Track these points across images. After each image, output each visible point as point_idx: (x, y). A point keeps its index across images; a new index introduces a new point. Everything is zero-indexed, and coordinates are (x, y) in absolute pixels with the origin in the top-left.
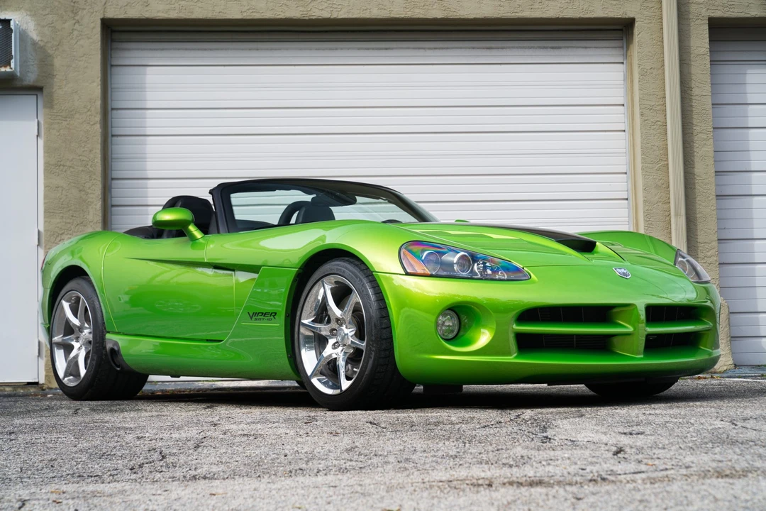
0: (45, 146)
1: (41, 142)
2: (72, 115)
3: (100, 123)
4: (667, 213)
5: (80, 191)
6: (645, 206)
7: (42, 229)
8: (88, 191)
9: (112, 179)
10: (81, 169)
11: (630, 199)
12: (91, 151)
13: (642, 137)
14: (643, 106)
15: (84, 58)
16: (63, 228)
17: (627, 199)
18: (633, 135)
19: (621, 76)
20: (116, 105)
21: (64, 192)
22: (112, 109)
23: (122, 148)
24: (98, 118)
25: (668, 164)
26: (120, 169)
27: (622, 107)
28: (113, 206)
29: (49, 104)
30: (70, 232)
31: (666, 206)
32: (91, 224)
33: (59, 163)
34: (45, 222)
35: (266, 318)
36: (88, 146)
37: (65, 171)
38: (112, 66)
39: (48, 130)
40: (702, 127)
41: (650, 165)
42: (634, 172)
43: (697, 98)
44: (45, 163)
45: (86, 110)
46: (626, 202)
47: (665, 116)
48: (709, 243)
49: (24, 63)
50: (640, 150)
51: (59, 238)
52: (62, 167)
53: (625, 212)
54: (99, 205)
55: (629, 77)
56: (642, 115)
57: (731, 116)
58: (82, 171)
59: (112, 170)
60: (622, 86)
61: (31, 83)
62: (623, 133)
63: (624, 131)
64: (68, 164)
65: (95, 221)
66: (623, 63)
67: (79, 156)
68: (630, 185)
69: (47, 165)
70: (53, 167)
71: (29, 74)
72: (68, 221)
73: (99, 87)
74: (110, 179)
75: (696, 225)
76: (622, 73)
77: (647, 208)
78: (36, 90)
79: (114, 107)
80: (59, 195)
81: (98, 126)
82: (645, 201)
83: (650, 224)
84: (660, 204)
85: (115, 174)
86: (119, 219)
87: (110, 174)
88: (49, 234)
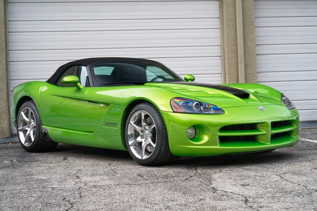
3: (4, 28)
4: (237, 62)
9: (9, 50)
11: (222, 56)
13: (227, 31)
14: (227, 19)
17: (220, 56)
18: (223, 30)
20: (10, 19)
22: (8, 21)
23: (13, 37)
24: (3, 25)
25: (237, 42)
26: (12, 46)
27: (218, 19)
28: (10, 62)
31: (236, 60)
32: (1, 70)
35: (113, 125)
38: (8, 3)
40: (250, 27)
41: (230, 43)
42: (224, 45)
43: (249, 15)
47: (236, 23)
48: (254, 74)
50: (226, 37)
53: (220, 62)
55: (221, 6)
56: (227, 22)
60: (218, 10)
62: (219, 29)
63: (219, 28)
65: (3, 69)
66: (219, 1)
68: (222, 51)
73: (3, 12)
74: (8, 50)
75: (248, 67)
76: (218, 5)
77: (229, 60)
79: (9, 20)
82: (228, 58)
83: (230, 67)
84: (234, 59)
85: (10, 48)
86: (13, 67)
87: (8, 48)
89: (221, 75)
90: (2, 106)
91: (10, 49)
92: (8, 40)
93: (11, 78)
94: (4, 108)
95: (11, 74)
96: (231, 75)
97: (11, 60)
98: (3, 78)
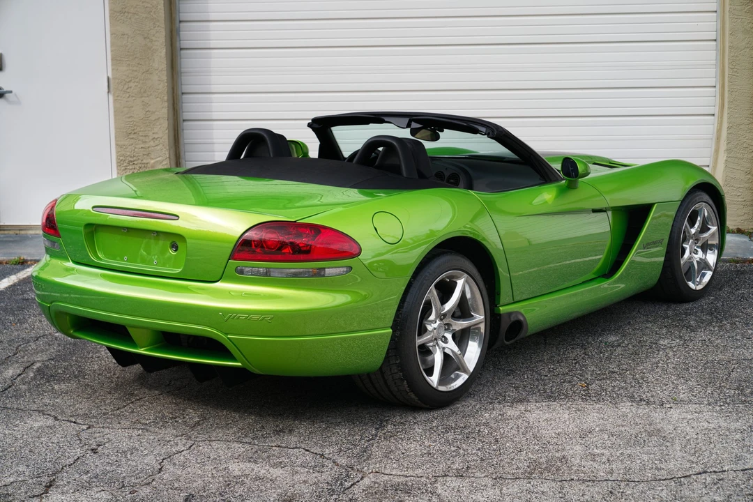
5: (145, 38)
6: (730, 52)
7: (110, 76)
8: (154, 38)
9: (180, 22)
10: (144, 15)
11: (719, 40)
16: (131, 75)
17: (715, 40)
21: (129, 39)
26: (186, 12)
28: (181, 49)
30: (137, 80)
32: (157, 72)
33: (124, 10)
34: (113, 69)
37: (130, 18)
41: (739, 7)
42: (723, 12)
44: (110, 10)
46: (714, 43)
51: (126, 87)
52: (126, 14)
53: (713, 54)
54: (162, 53)
58: (146, 18)
59: (179, 13)
64: (132, 10)
65: (160, 69)
67: (143, 2)
68: (719, 27)
69: (112, 11)
70: (118, 14)
72: (135, 69)
74: (178, 21)
77: (732, 54)
80: (125, 42)
82: (731, 47)
83: (736, 72)
84: (747, 51)
85: (183, 17)
86: (188, 62)
87: (177, 16)
88: (117, 81)
89: (713, 89)
90: (158, 159)
91: (181, 20)
93: (185, 88)
94: (165, 163)
95: (185, 79)
96: (737, 93)
97: (184, 44)
98: (160, 91)
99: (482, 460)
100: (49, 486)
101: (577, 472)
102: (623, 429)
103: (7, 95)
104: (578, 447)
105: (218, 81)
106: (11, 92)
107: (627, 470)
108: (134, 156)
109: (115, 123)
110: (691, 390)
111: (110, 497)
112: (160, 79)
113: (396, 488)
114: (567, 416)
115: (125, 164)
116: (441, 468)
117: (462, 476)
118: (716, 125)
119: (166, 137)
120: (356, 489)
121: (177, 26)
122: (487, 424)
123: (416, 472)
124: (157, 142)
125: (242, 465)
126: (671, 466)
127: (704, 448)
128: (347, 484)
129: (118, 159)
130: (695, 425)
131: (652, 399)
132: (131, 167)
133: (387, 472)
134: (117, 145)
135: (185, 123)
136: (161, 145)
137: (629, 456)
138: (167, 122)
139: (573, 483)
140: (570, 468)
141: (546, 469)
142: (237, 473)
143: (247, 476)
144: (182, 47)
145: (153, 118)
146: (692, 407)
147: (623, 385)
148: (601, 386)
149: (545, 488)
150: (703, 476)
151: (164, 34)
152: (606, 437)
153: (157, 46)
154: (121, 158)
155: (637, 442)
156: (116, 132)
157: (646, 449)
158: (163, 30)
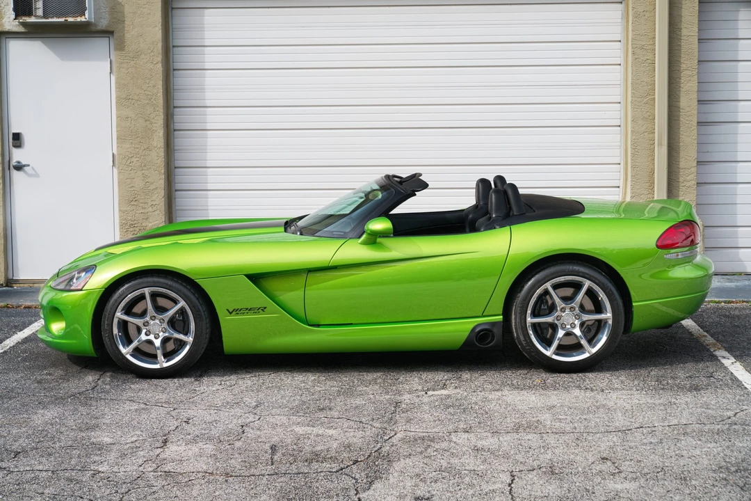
0: (116, 83)
1: (113, 78)
2: (138, 55)
3: (162, 63)
4: (651, 142)
5: (146, 121)
6: (632, 135)
7: (115, 152)
8: (154, 121)
9: (174, 107)
10: (147, 102)
11: (622, 125)
12: (154, 86)
13: (632, 73)
14: (635, 46)
15: (147, 6)
16: (133, 152)
17: (620, 126)
18: (626, 70)
19: (619, 14)
20: (176, 43)
21: (132, 121)
22: (174, 46)
23: (181, 80)
24: (160, 58)
25: (654, 99)
26: (180, 99)
27: (619, 43)
28: (175, 130)
29: (120, 46)
30: (138, 156)
31: (652, 136)
32: (156, 149)
33: (128, 97)
34: (118, 147)
36: (152, 82)
37: (134, 104)
38: (172, 8)
39: (119, 68)
40: (688, 65)
41: (639, 99)
42: (626, 103)
43: (685, 38)
44: (117, 97)
45: (150, 51)
46: (619, 128)
47: (654, 54)
49: (97, 11)
50: (631, 85)
51: (129, 161)
52: (130, 100)
53: (618, 138)
54: (160, 133)
55: (625, 17)
56: (634, 54)
57: (720, 50)
58: (148, 104)
59: (174, 100)
60: (620, 24)
61: (104, 28)
62: (620, 67)
63: (620, 65)
64: (136, 98)
65: (159, 146)
66: (621, 3)
67: (145, 91)
68: (622, 115)
69: (118, 98)
70: (124, 100)
71: (102, 20)
72: (137, 146)
73: (161, 31)
74: (172, 107)
75: (678, 153)
77: (634, 137)
78: (107, 33)
80: (128, 124)
81: (160, 66)
82: (632, 132)
83: (637, 152)
84: (646, 134)
85: (177, 103)
86: (180, 141)
87: (172, 103)
88: (121, 156)
89: (619, 166)
90: (156, 222)
92: (172, 86)
93: (177, 163)
95: (177, 155)
96: (638, 169)
97: (177, 126)
98: (158, 165)
99: (479, 423)
100: (165, 442)
101: (550, 428)
102: (577, 405)
103: (26, 168)
104: (547, 415)
105: (212, 158)
106: (29, 165)
107: (586, 427)
108: (134, 220)
109: (119, 192)
110: (622, 382)
111: (214, 447)
112: (158, 156)
113: (423, 439)
114: (534, 398)
115: (127, 227)
116: (451, 427)
117: (468, 432)
118: (621, 195)
119: (163, 204)
120: (394, 440)
121: (172, 110)
122: (476, 403)
123: (434, 430)
124: (155, 208)
125: (303, 428)
126: (617, 424)
127: (638, 414)
128: (386, 438)
129: (121, 222)
130: (629, 401)
131: (594, 388)
132: (132, 229)
133: (413, 430)
134: (120, 210)
135: (177, 193)
136: (158, 211)
137: (585, 419)
138: (163, 191)
139: (550, 435)
140: (545, 426)
141: (527, 427)
142: (301, 432)
143: (310, 434)
144: (175, 128)
145: (152, 187)
146: (624, 392)
147: (571, 380)
148: (554, 381)
149: (530, 437)
150: (641, 429)
151: (162, 117)
152: (566, 409)
153: (156, 127)
154: (124, 222)
155: (589, 412)
156: (119, 200)
157: (596, 415)
158: (162, 114)
